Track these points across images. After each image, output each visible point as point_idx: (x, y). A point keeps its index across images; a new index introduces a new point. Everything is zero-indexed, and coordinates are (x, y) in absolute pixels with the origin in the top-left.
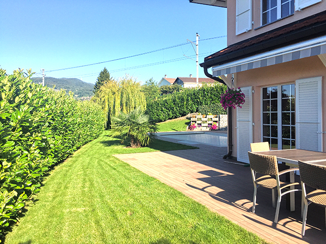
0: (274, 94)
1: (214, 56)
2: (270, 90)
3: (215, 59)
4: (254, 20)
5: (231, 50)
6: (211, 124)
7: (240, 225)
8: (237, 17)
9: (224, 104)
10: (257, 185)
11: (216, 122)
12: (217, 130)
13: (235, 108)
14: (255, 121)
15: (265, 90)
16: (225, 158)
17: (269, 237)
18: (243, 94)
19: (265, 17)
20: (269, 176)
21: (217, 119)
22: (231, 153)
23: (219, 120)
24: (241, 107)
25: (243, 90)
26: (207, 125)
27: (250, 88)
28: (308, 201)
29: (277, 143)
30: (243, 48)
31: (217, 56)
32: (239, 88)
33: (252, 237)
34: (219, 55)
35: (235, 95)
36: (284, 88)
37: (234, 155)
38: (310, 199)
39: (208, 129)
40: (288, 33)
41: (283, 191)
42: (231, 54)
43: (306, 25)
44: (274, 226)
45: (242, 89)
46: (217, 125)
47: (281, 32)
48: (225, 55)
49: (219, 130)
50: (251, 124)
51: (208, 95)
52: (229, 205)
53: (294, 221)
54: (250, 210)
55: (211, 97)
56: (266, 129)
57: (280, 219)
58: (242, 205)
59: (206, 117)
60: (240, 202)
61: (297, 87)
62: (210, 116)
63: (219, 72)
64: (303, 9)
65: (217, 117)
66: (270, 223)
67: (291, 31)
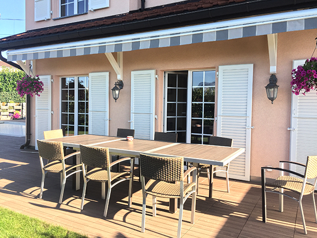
0: (72, 85)
1: (9, 39)
2: (68, 80)
3: (9, 42)
4: (53, 10)
5: (28, 36)
6: (13, 113)
7: (23, 214)
8: (35, 3)
9: (20, 91)
10: (45, 171)
11: (19, 110)
12: (20, 119)
13: (32, 96)
14: (54, 109)
15: (64, 80)
16: (22, 147)
17: (51, 218)
18: (41, 82)
19: (63, 9)
20: (58, 161)
21: (20, 107)
22: (29, 142)
23: (22, 109)
24: (39, 96)
25: (42, 78)
26: (8, 114)
27: (49, 77)
28: (87, 179)
29: (74, 130)
30: (39, 36)
31: (13, 40)
32: (37, 76)
33: (33, 222)
34: (15, 39)
35: (33, 83)
36: (81, 79)
37: (32, 144)
38: (88, 177)
39: (9, 118)
40: (80, 29)
41: (67, 174)
42: (27, 39)
43: (95, 25)
44: (58, 207)
45: (40, 77)
46: (20, 113)
47: (75, 27)
48: (21, 40)
49: (22, 119)
50: (50, 112)
51: (9, 81)
52: (16, 196)
53: (77, 198)
54: (37, 197)
55: (13, 84)
56: (64, 117)
57: (64, 200)
58: (31, 193)
59: (7, 105)
60: (28, 191)
61: (90, 79)
62: (12, 104)
63: (15, 57)
64: (95, 10)
65: (20, 105)
66: (55, 204)
67: (83, 28)
